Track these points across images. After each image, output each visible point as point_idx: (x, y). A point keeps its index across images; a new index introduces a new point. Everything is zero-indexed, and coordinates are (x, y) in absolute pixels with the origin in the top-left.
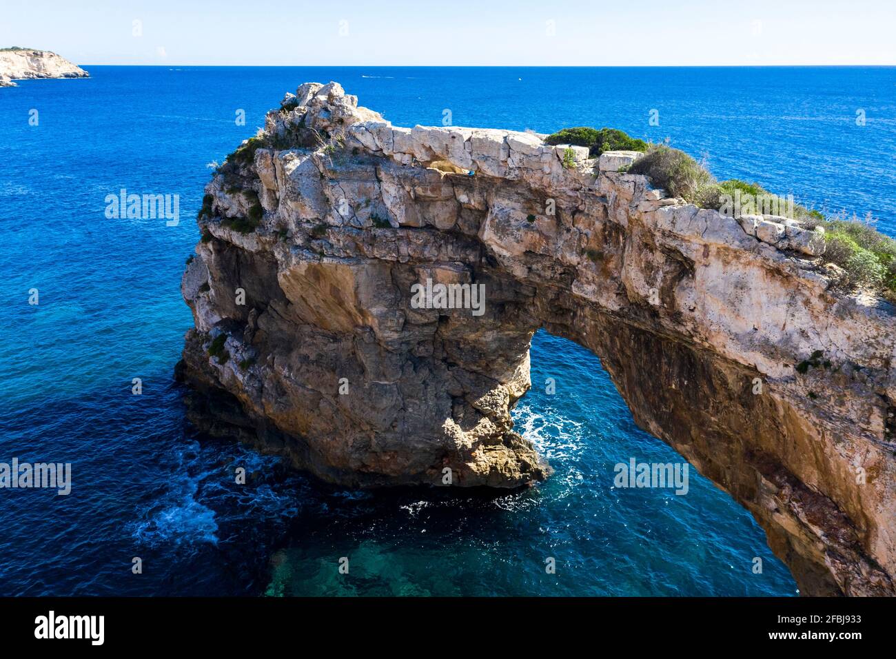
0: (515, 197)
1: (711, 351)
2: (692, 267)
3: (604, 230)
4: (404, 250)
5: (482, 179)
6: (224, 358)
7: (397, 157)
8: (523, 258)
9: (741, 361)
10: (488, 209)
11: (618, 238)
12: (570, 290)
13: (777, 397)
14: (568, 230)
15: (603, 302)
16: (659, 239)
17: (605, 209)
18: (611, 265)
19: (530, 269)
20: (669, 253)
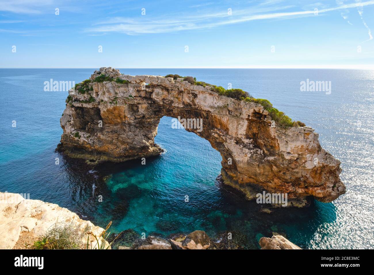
0: (160, 88)
1: (201, 110)
2: (197, 96)
3: (178, 93)
4: (135, 101)
5: (152, 85)
6: (80, 137)
7: (132, 82)
8: (162, 100)
9: (206, 110)
10: (153, 92)
11: (181, 94)
12: (172, 105)
13: (213, 114)
14: (171, 94)
15: (179, 106)
16: (191, 92)
17: (178, 88)
18: (180, 99)
19: (164, 102)
20: (193, 94)
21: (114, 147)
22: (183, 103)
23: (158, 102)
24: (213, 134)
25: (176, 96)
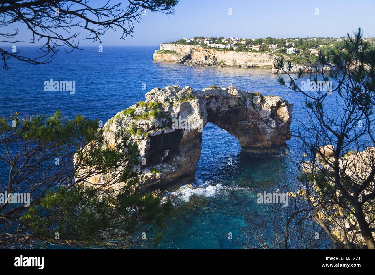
14: (218, 101)
15: (226, 110)
17: (223, 96)
18: (225, 104)
23: (213, 110)
24: (246, 123)
25: (222, 102)
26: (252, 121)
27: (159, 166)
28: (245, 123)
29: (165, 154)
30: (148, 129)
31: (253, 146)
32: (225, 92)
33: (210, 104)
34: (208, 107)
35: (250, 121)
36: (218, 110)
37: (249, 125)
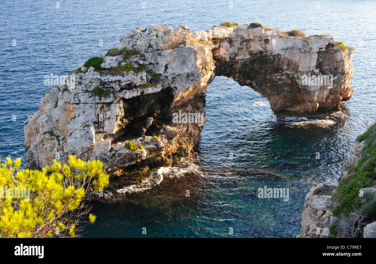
2: (268, 41)
9: (277, 54)
10: (219, 47)
11: (243, 44)
14: (233, 46)
16: (264, 38)
17: (242, 38)
18: (244, 50)
19: (230, 58)
20: (265, 41)
21: (186, 138)
22: (251, 53)
23: (225, 59)
24: (279, 77)
25: (239, 46)
26: (287, 74)
27: (138, 140)
28: (276, 76)
29: (148, 122)
30: (119, 89)
31: (289, 109)
32: (244, 32)
33: (219, 50)
34: (217, 55)
35: (283, 73)
36: (234, 59)
37: (284, 79)
